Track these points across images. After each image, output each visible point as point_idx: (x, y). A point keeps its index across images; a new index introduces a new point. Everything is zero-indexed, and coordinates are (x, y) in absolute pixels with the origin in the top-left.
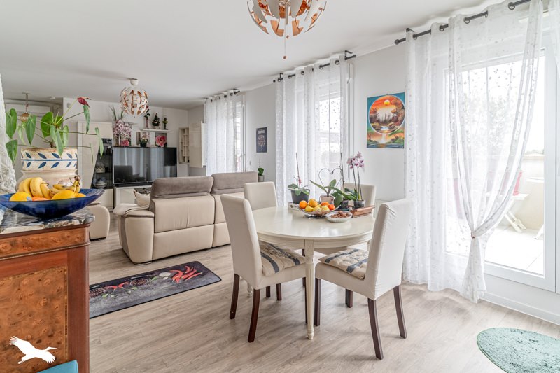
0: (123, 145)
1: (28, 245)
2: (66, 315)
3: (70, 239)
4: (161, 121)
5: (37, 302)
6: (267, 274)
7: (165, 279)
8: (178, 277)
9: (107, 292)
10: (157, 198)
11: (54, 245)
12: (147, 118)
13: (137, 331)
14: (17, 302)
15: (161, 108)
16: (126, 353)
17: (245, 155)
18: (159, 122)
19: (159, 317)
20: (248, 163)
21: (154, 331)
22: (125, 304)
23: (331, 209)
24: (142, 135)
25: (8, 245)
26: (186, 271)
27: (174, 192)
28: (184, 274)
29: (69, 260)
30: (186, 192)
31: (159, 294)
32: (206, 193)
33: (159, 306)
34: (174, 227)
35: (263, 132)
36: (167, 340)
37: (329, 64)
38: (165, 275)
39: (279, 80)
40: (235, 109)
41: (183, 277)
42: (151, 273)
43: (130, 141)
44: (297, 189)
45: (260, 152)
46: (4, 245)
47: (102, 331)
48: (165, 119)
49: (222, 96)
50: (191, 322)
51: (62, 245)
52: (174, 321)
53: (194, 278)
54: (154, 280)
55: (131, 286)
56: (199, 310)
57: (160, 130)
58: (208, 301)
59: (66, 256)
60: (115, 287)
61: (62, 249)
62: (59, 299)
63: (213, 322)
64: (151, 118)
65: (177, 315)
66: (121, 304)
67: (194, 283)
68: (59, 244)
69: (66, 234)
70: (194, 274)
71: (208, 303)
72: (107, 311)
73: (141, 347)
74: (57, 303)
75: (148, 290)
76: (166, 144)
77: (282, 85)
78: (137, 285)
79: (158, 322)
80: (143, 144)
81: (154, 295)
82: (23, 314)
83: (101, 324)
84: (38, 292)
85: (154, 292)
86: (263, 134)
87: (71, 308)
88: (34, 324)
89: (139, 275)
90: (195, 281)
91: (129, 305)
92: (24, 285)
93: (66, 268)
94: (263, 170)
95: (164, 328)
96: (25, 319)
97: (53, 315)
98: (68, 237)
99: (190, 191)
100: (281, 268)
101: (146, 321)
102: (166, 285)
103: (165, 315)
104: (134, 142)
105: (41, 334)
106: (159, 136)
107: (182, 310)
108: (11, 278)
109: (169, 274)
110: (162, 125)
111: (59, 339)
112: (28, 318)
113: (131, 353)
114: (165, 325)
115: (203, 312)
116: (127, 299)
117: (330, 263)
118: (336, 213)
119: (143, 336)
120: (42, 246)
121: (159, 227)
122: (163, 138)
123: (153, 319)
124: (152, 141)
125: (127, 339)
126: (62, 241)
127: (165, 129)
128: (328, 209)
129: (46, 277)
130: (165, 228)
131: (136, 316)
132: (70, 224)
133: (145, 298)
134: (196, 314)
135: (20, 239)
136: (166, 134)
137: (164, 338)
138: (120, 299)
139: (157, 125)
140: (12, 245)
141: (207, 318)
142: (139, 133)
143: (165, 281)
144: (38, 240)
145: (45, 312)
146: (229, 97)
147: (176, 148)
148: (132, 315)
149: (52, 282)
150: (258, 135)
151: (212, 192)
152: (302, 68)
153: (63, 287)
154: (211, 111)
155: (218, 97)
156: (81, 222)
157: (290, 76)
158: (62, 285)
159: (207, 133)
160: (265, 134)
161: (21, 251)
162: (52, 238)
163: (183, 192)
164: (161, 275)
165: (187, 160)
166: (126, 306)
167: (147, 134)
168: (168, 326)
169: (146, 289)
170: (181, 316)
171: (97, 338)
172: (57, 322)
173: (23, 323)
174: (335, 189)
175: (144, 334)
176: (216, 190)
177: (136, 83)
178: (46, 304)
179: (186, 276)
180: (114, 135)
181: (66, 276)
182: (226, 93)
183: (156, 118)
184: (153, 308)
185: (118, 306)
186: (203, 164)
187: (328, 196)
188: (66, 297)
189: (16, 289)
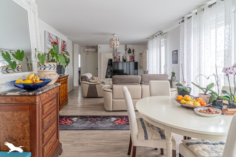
0: (117, 61)
1: (16, 100)
2: (29, 131)
3: (30, 100)
4: (132, 51)
5: (19, 124)
6: (139, 138)
7: (112, 121)
8: (118, 121)
9: (89, 120)
10: (114, 84)
11: (25, 102)
12: (126, 50)
13: (87, 142)
14: (13, 122)
15: (132, 45)
16: (78, 152)
17: (167, 65)
18: (130, 51)
19: (99, 139)
20: (168, 69)
21: (93, 145)
22: (92, 128)
23: (202, 105)
24: (124, 57)
25: (10, 99)
26: (123, 119)
27: (122, 82)
28: (121, 121)
29: (30, 109)
30: (127, 82)
31: (106, 127)
32: (137, 84)
33: (102, 133)
34: (121, 98)
35: (176, 52)
36: (94, 153)
37: (216, 3)
38: (113, 119)
39: (182, 22)
40: (160, 42)
41: (120, 122)
42: (109, 116)
43: (120, 60)
44: (181, 87)
45: (174, 63)
46: (9, 99)
47: (77, 137)
48: (133, 50)
49: (155, 36)
50: (109, 147)
51: (27, 102)
52: (103, 144)
53: (124, 124)
54: (107, 120)
55: (98, 120)
56: (116, 143)
57: (131, 54)
58: (123, 139)
59: (29, 107)
60: (93, 119)
61: (27, 104)
62: (26, 124)
63: (119, 152)
64: (128, 50)
65: (106, 141)
66: (91, 127)
67: (123, 127)
68: (26, 102)
69: (29, 98)
70: (126, 122)
71: (123, 140)
72: (84, 129)
73: (83, 152)
74: (26, 126)
75: (103, 124)
76: (134, 61)
77: (184, 24)
78: (100, 121)
79: (97, 141)
80: (125, 61)
81: (104, 127)
82: (15, 127)
83: (79, 134)
84: (19, 119)
85: (105, 126)
86: (175, 54)
87: (31, 129)
88: (18, 132)
89: (104, 116)
90: (123, 126)
91: (93, 129)
92: (15, 116)
93: (29, 112)
94: (174, 73)
95: (97, 146)
96: (15, 129)
97: (24, 130)
98: (30, 99)
99: (129, 82)
100: (149, 138)
101: (93, 139)
102: (111, 124)
103: (101, 139)
104: (121, 60)
105: (20, 137)
106: (131, 57)
107: (110, 139)
108: (11, 112)
109: (115, 119)
110: (132, 52)
111: (27, 141)
112: (16, 129)
113: (79, 152)
114: (98, 144)
115: (117, 144)
116: (94, 126)
117: (188, 147)
118: (206, 108)
119: (88, 146)
120: (21, 101)
121: (115, 97)
122: (132, 58)
123: (96, 139)
124: (128, 59)
125: (82, 145)
126: (27, 100)
127: (133, 54)
128: (199, 104)
129: (22, 114)
130: (117, 98)
131: (91, 135)
132: (28, 94)
133: (100, 127)
134: (113, 144)
135: (13, 97)
136: (134, 56)
137: (94, 151)
138: (91, 125)
139: (130, 52)
140: (11, 99)
141: (117, 149)
142: (123, 56)
143: (111, 122)
144: (19, 99)
145: (22, 128)
146: (158, 36)
147: (137, 62)
148: (90, 134)
149: (24, 117)
150: (173, 54)
151: (141, 83)
152: (196, 11)
153: (28, 120)
154: (150, 45)
155: (153, 37)
156: (32, 94)
157: (189, 18)
158: (27, 119)
159: (149, 55)
160: (177, 54)
161: (14, 102)
162: (24, 99)
163: (126, 82)
164: (112, 119)
165: (141, 67)
166: (92, 129)
167: (126, 57)
168: (99, 146)
169: (103, 123)
170: (107, 142)
171: (74, 139)
172: (26, 134)
173: (15, 130)
174: (211, 91)
175: (89, 145)
176: (143, 82)
177: (115, 35)
178: (22, 125)
179: (121, 122)
180: (113, 57)
181: (29, 115)
182: (156, 34)
183: (130, 50)
184: (99, 134)
185: (88, 128)
186: (147, 70)
187: (205, 94)
188: (29, 124)
189: (12, 117)
